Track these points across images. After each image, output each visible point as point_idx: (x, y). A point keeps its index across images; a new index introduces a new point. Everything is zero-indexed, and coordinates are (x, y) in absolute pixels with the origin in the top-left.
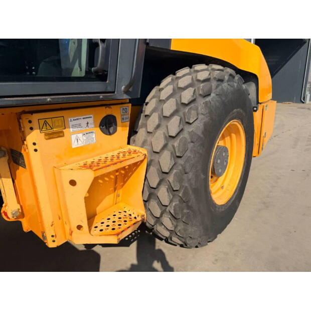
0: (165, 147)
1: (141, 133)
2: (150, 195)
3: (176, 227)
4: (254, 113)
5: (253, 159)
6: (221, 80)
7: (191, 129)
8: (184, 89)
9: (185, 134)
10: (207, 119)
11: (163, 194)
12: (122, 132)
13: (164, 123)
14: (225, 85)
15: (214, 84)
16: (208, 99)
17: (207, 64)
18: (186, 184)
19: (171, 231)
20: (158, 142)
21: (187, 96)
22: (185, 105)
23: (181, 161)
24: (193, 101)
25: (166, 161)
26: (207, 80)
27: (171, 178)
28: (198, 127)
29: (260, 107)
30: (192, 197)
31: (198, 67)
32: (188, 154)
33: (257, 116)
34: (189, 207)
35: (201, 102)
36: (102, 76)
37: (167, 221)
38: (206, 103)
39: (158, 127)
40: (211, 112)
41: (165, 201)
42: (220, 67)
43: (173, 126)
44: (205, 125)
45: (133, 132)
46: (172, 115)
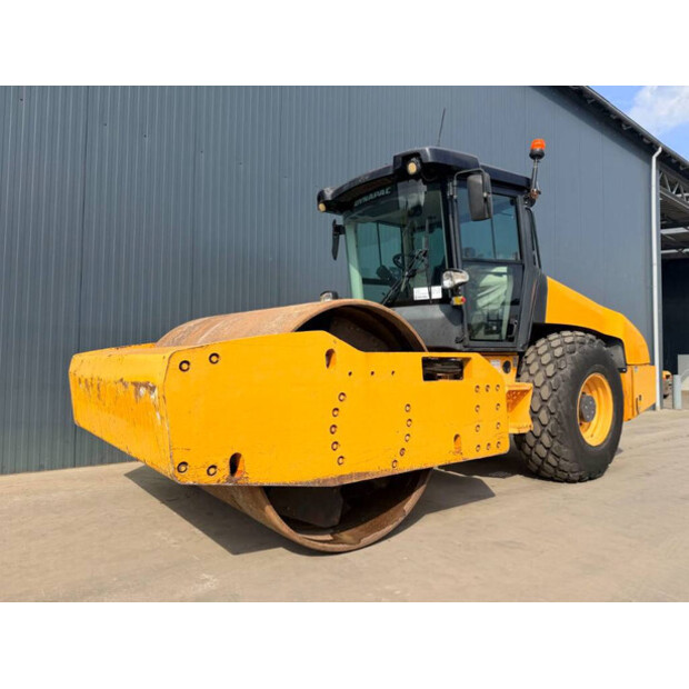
0: (544, 383)
1: (525, 376)
2: (534, 414)
3: (552, 444)
4: (622, 375)
5: (625, 424)
6: (583, 343)
7: (562, 372)
8: (556, 348)
9: (558, 376)
10: (573, 367)
11: (543, 416)
12: (513, 372)
13: (543, 369)
14: (586, 347)
15: (577, 345)
16: (574, 355)
17: (558, 333)
18: (559, 410)
19: (548, 449)
20: (539, 379)
21: (558, 352)
22: (557, 358)
23: (555, 393)
24: (563, 355)
25: (545, 392)
26: (572, 343)
27: (549, 404)
28: (567, 371)
29: (629, 369)
30: (565, 421)
31: (553, 336)
32: (561, 389)
33: (625, 378)
34: (563, 429)
35: (568, 356)
36: (511, 340)
37: (546, 439)
38: (572, 358)
39: (538, 371)
40: (576, 363)
41: (545, 421)
42: (582, 334)
43: (550, 370)
44: (572, 370)
45: (518, 376)
46: (549, 363)
